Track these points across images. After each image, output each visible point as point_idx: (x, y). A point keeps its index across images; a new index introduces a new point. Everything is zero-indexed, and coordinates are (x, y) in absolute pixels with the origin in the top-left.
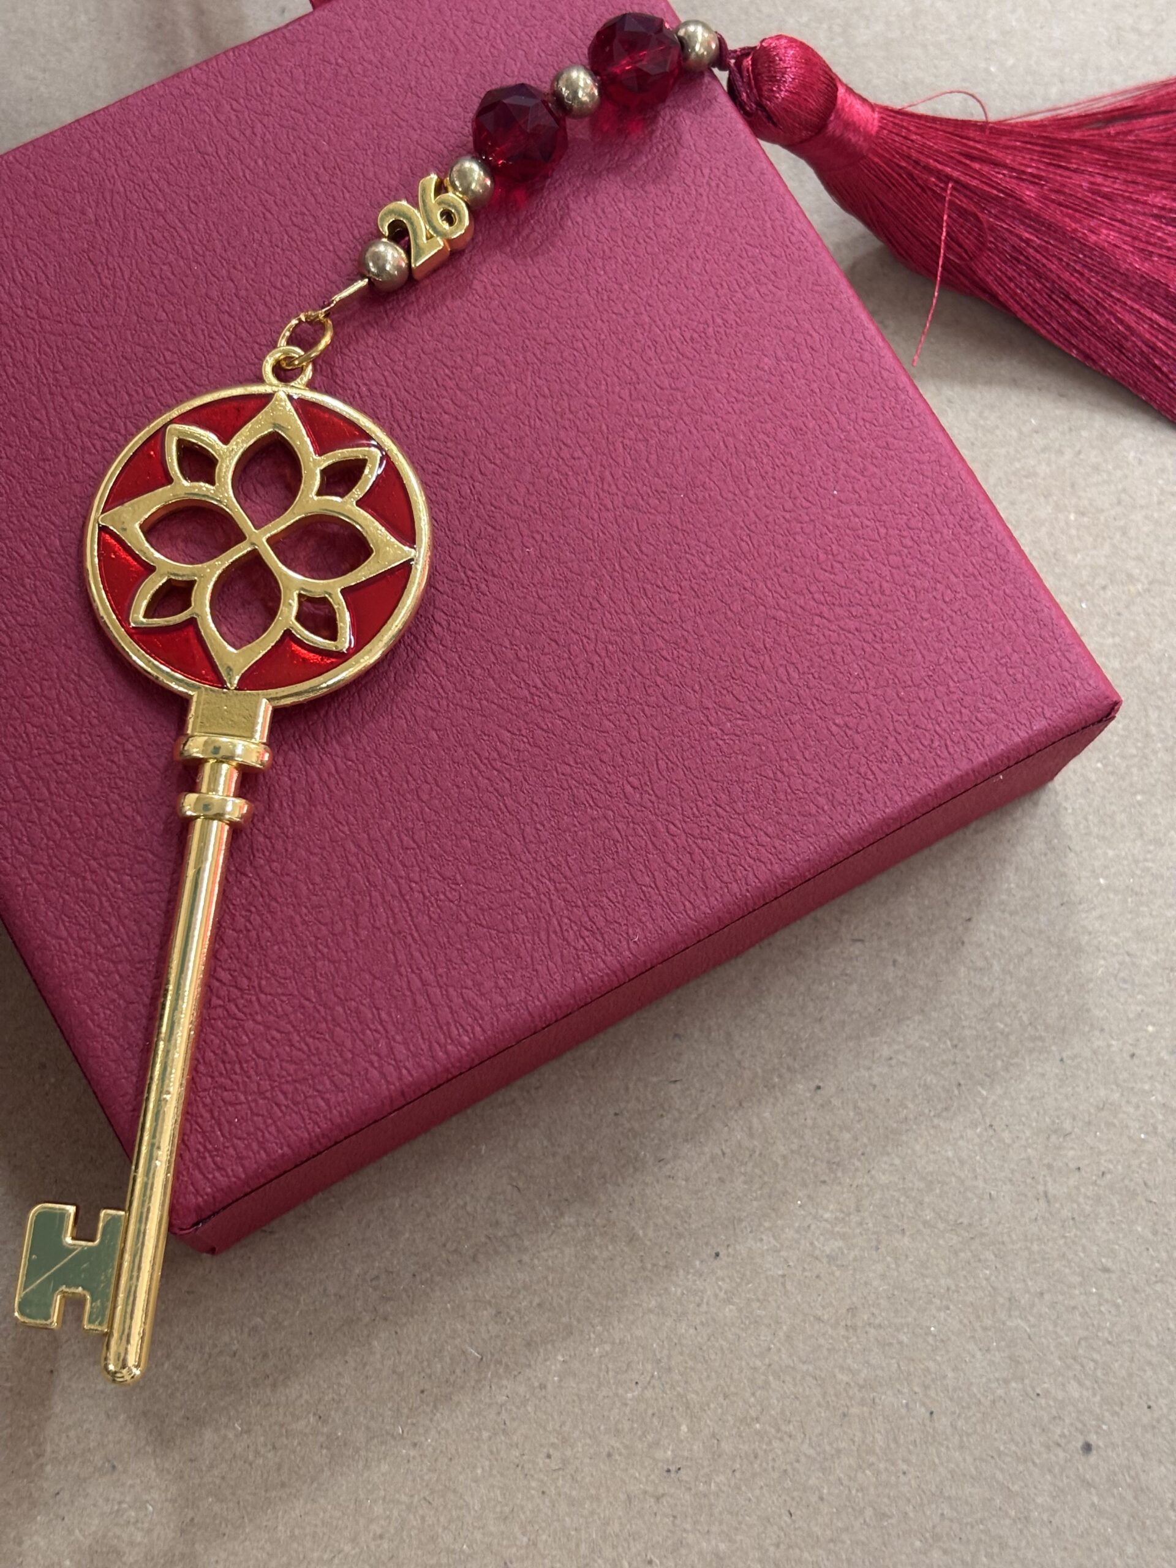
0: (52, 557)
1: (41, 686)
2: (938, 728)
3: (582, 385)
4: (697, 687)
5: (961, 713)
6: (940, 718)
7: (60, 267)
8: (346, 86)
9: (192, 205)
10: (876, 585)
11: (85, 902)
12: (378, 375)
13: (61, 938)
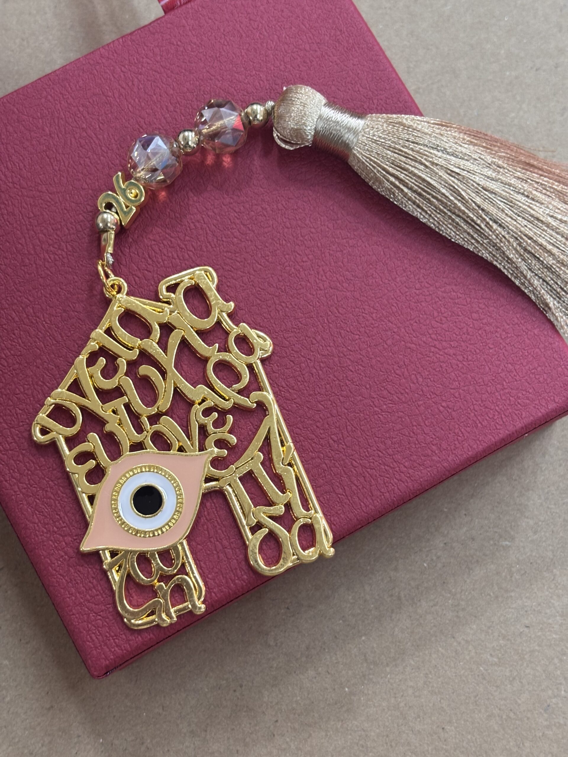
0: (29, 319)
1: (24, 388)
2: (497, 408)
3: (308, 222)
4: (368, 386)
5: (510, 400)
6: (498, 403)
7: (32, 160)
8: (182, 57)
9: (101, 125)
10: (465, 330)
11: (47, 504)
12: (199, 217)
13: (35, 523)
